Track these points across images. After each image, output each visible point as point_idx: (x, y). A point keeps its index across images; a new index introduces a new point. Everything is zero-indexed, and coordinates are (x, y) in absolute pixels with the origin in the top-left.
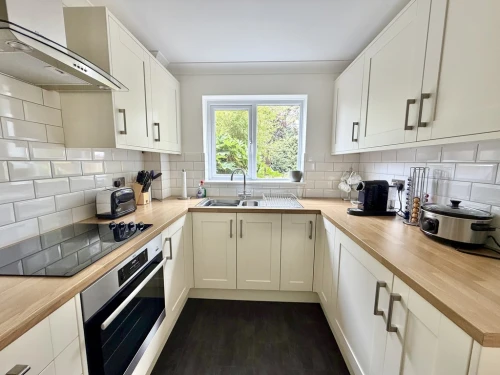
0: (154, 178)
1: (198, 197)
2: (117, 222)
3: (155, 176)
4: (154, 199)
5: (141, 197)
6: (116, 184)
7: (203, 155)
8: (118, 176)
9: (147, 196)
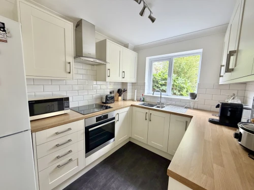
0: (124, 91)
1: (140, 101)
2: (107, 105)
3: (125, 91)
4: (123, 100)
5: (118, 98)
6: (111, 93)
7: (144, 83)
8: (111, 90)
9: (120, 98)
